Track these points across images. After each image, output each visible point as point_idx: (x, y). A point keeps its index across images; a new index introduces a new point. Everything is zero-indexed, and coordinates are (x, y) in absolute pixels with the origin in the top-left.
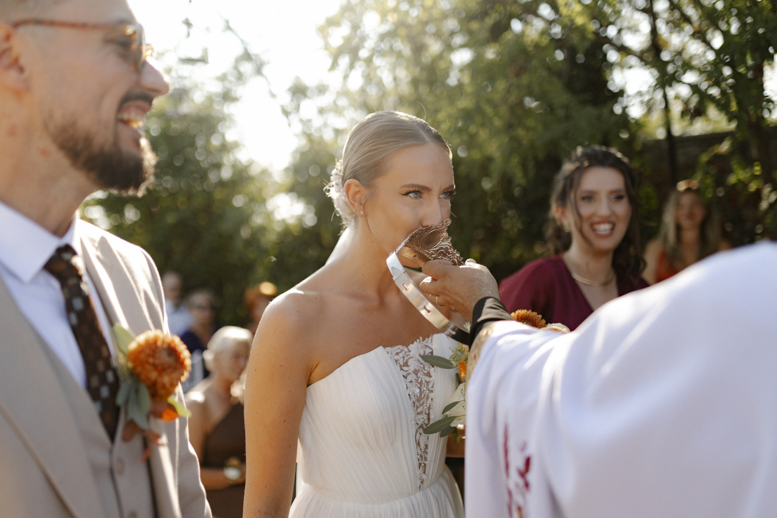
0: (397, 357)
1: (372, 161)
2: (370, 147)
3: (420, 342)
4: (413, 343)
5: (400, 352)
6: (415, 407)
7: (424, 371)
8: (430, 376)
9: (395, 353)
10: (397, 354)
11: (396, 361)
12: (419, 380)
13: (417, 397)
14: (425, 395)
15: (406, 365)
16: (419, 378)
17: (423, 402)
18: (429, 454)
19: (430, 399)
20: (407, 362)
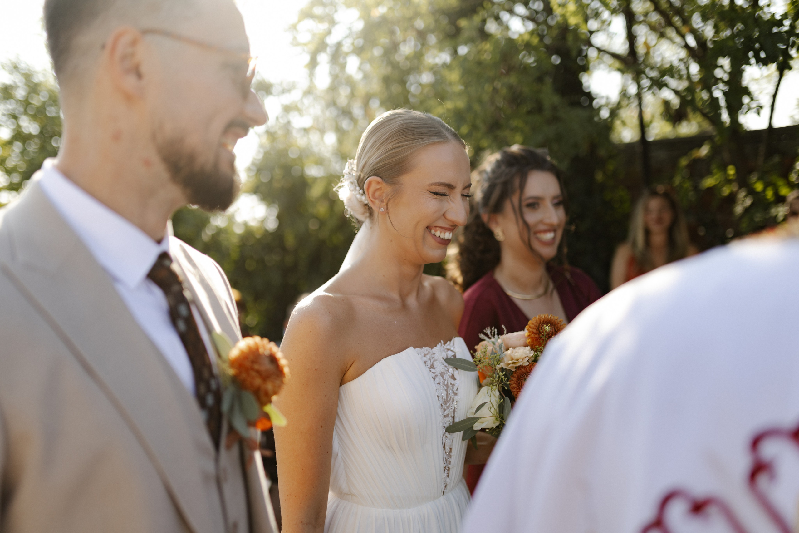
0: (425, 359)
1: (396, 158)
2: (394, 144)
3: (441, 346)
4: (436, 346)
5: (428, 354)
6: (443, 409)
7: (448, 373)
8: (455, 379)
9: (423, 354)
10: (425, 355)
11: (425, 362)
12: (446, 383)
13: (444, 399)
14: (451, 398)
15: (432, 366)
16: (445, 380)
17: (450, 405)
18: (452, 457)
19: (455, 401)
20: (432, 365)
